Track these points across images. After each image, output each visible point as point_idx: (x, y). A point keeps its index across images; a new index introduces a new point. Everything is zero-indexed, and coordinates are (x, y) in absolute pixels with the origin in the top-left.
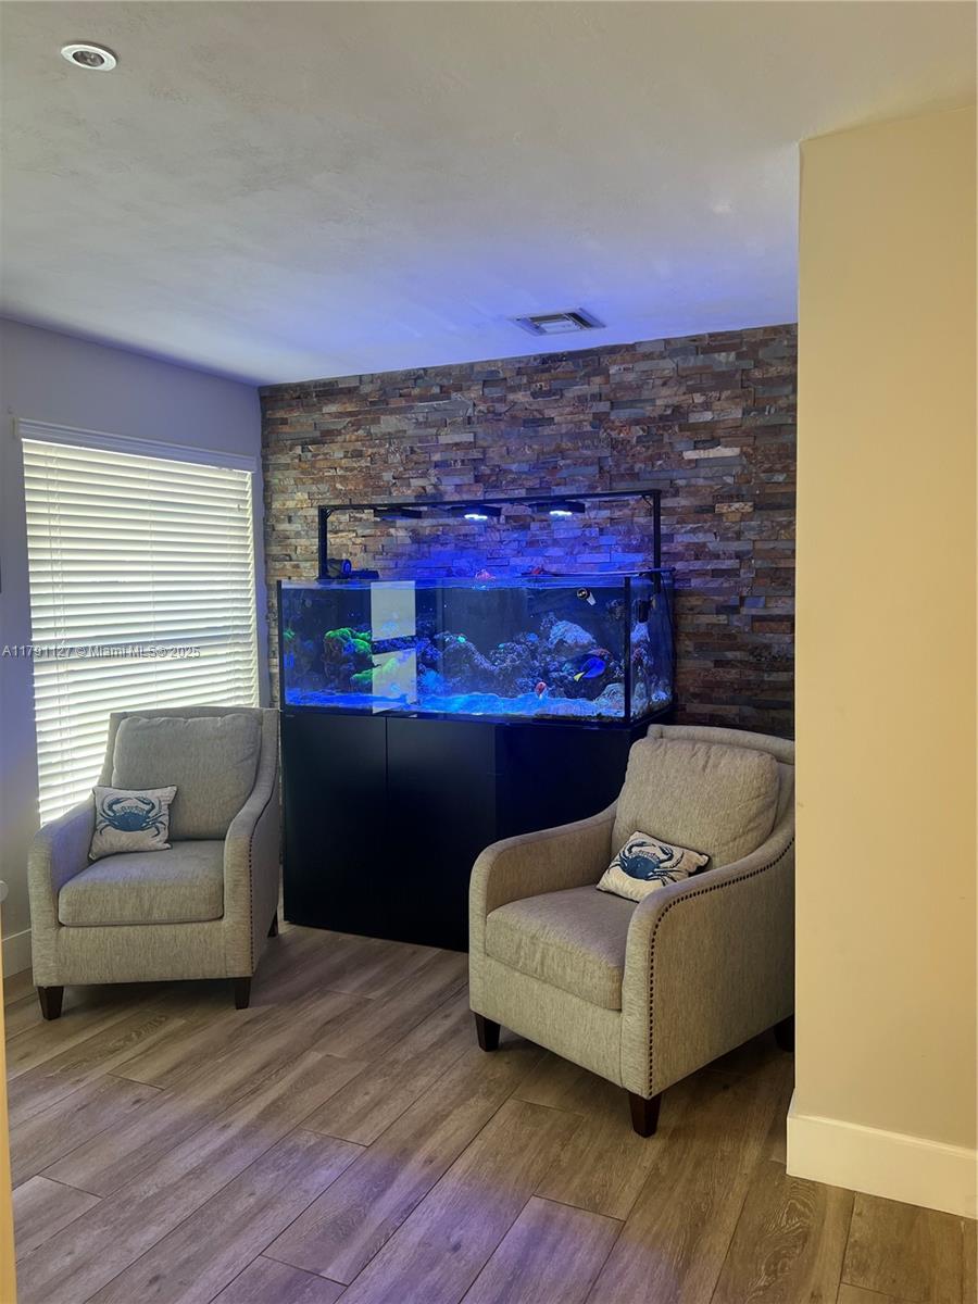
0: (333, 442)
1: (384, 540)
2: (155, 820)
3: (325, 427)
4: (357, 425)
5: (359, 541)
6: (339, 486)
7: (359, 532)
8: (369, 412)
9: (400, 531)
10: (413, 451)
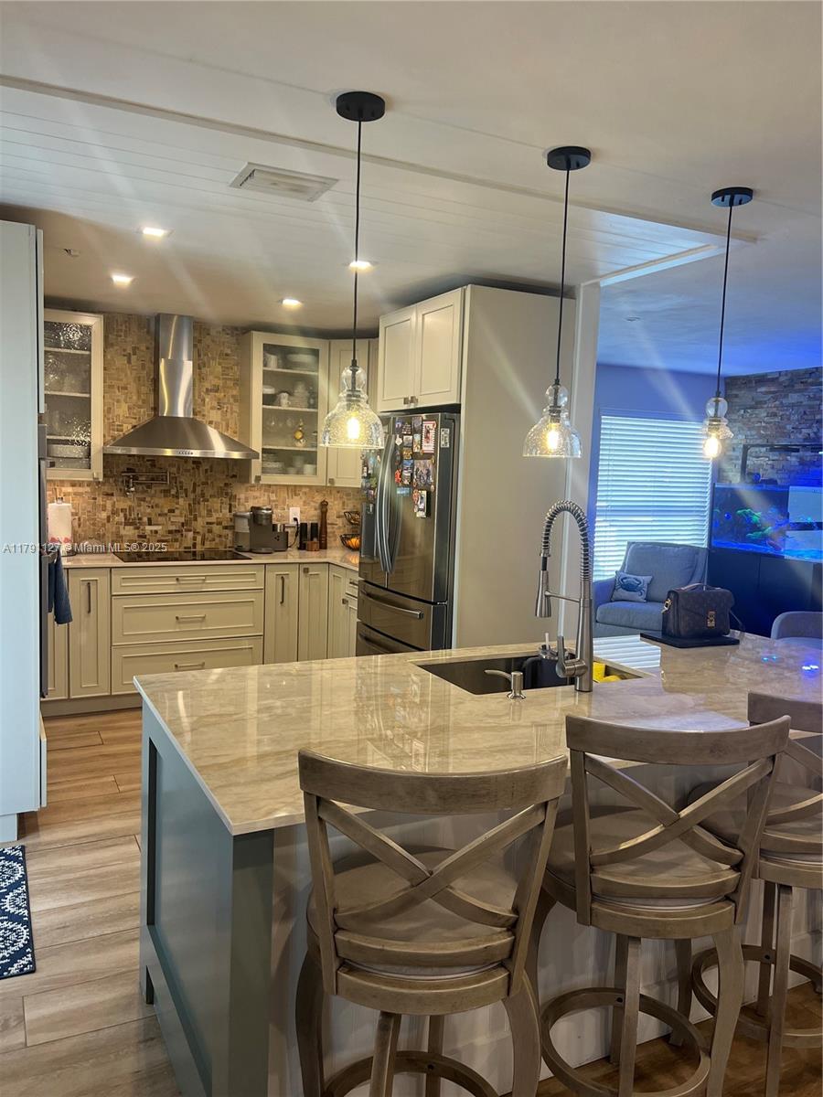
0: (762, 408)
1: (784, 463)
2: (641, 589)
3: (759, 399)
4: (776, 399)
5: (769, 463)
6: (762, 432)
7: (771, 457)
8: (783, 391)
9: (793, 459)
10: (805, 413)
